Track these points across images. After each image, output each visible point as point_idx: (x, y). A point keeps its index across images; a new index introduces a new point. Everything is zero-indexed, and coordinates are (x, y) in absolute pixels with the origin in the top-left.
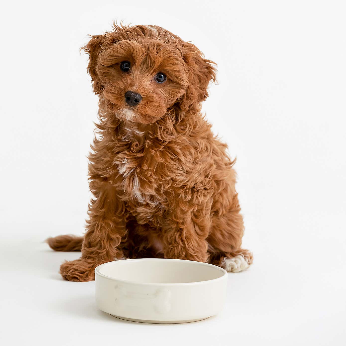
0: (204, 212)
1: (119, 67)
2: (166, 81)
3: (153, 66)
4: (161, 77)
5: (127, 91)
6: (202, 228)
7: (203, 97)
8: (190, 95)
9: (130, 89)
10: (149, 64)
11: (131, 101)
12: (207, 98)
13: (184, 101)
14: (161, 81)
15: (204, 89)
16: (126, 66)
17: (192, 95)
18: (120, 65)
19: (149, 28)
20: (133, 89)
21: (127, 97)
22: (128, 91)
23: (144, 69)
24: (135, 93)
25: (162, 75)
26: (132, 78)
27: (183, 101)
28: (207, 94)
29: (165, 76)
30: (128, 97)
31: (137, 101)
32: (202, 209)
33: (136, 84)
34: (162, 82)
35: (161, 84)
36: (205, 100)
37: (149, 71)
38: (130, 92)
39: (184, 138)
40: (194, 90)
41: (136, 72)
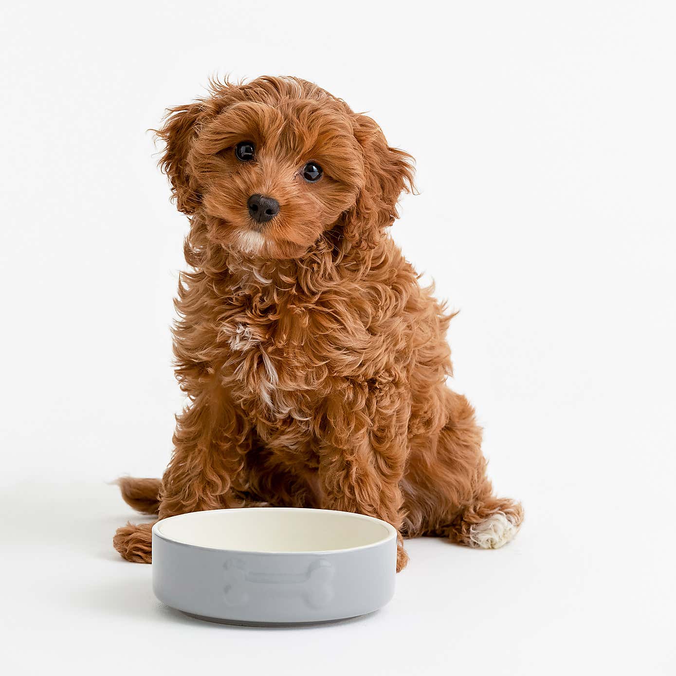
0: (393, 431)
1: (233, 154)
2: (322, 178)
3: (298, 149)
4: (312, 171)
5: (251, 195)
6: (391, 462)
7: (388, 217)
8: (363, 210)
9: (257, 191)
10: (290, 146)
11: (259, 212)
12: (396, 220)
13: (352, 221)
14: (314, 177)
15: (391, 202)
16: (247, 151)
17: (368, 212)
18: (234, 150)
19: (286, 81)
20: (263, 190)
21: (251, 206)
22: (253, 195)
23: (283, 154)
24: (268, 198)
25: (314, 167)
26: (259, 171)
27: (350, 222)
28: (395, 215)
29: (320, 169)
30: (254, 205)
31: (270, 212)
32: (388, 427)
33: (269, 182)
34: (314, 180)
35: (312, 183)
36: (392, 225)
37: (291, 158)
38: (259, 196)
39: (355, 285)
40: (370, 203)
41: (267, 161)
